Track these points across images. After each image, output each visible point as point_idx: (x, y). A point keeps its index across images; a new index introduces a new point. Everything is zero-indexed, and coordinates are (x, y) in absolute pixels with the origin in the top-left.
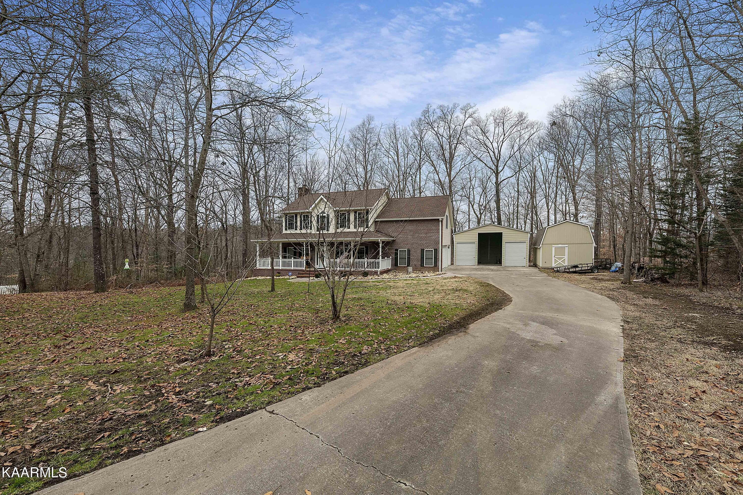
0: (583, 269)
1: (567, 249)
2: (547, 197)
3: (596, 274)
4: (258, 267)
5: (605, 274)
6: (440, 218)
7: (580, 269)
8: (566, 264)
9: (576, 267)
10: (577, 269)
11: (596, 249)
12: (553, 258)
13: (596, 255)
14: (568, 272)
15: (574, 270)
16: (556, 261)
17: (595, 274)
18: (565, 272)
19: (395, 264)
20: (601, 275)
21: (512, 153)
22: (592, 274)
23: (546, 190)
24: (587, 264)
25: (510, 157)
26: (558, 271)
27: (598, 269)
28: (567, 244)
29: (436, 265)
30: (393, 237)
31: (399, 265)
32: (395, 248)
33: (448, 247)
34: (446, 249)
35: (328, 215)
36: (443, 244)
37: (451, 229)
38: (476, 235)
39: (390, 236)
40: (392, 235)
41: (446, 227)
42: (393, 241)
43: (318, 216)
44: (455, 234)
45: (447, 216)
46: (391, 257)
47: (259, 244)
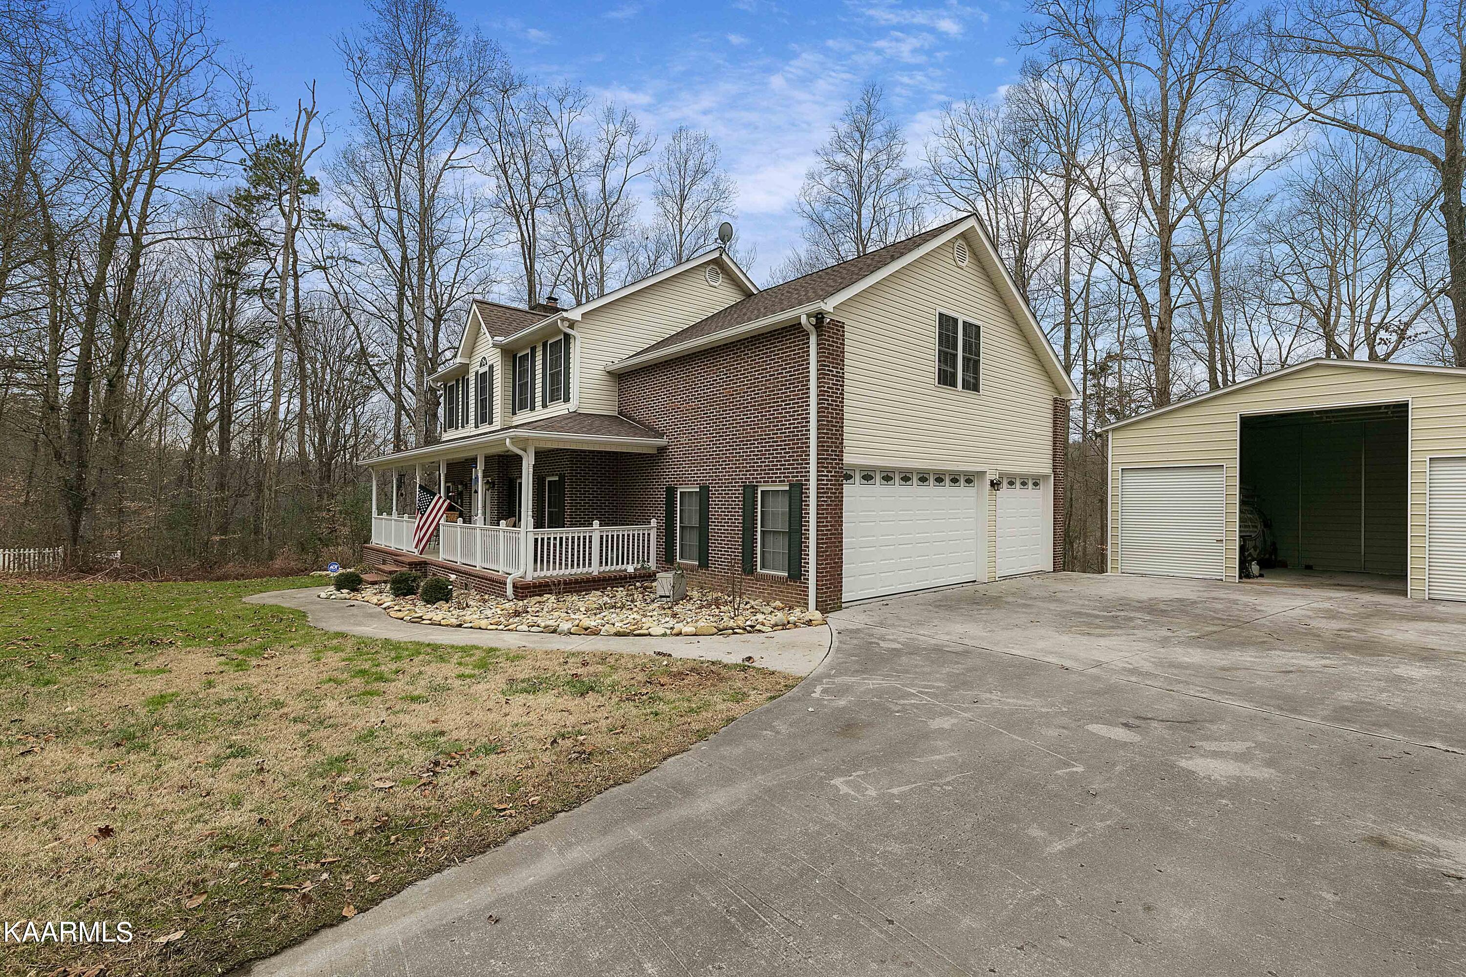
4: (374, 540)
6: (802, 312)
29: (796, 573)
30: (661, 435)
31: (682, 557)
32: (667, 481)
33: (995, 485)
34: (962, 491)
35: (491, 367)
36: (849, 459)
37: (1055, 400)
38: (1231, 427)
39: (652, 429)
40: (660, 425)
41: (946, 378)
42: (662, 450)
43: (477, 373)
44: (1114, 430)
45: (947, 323)
46: (654, 523)
47: (377, 472)
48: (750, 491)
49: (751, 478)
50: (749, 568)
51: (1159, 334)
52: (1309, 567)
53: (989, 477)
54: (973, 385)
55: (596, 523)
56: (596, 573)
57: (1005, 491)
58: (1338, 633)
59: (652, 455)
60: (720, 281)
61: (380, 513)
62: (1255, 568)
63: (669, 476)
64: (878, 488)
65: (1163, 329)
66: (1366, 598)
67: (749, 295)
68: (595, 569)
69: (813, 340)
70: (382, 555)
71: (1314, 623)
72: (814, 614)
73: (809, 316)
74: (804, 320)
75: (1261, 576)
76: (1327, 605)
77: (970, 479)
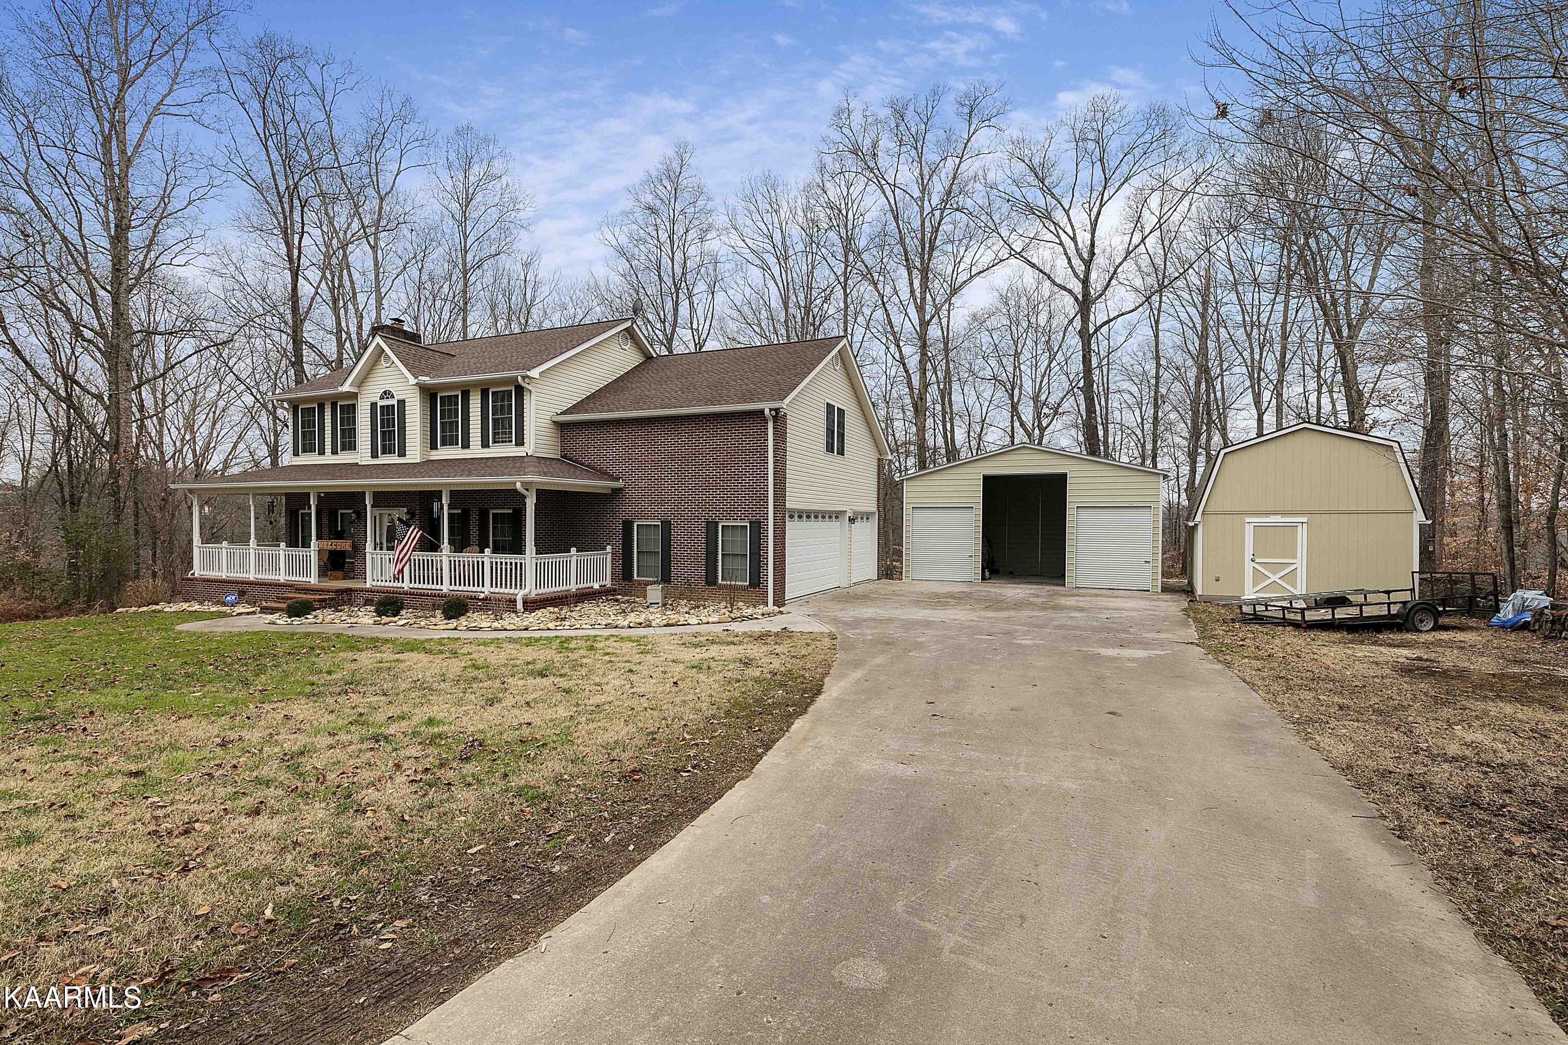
0: (1368, 611)
1: (1302, 535)
2: (1255, 373)
3: (1429, 637)
4: (197, 571)
5: (1469, 637)
6: (767, 407)
7: (1353, 612)
8: (1300, 589)
9: (1340, 601)
10: (1341, 613)
11: (1428, 536)
12: (1249, 566)
13: (1426, 555)
14: (1296, 625)
15: (1323, 614)
16: (1258, 576)
17: (1424, 637)
18: (1285, 622)
19: (624, 572)
20: (1450, 644)
21: (1137, 238)
22: (1408, 636)
23: (1252, 353)
24: (1388, 592)
25: (1128, 253)
26: (1257, 619)
27: (1437, 615)
28: (1302, 513)
29: (756, 581)
30: (617, 479)
31: (638, 576)
32: (623, 515)
33: (852, 520)
34: (835, 525)
35: (402, 403)
36: (788, 505)
37: (879, 459)
38: (977, 482)
39: (606, 473)
40: (615, 471)
41: (830, 448)
42: (617, 492)
43: (374, 405)
44: (907, 479)
45: (830, 407)
46: (609, 548)
47: (199, 497)
48: (711, 526)
49: (712, 516)
50: (711, 579)
51: (919, 402)
52: (1011, 573)
53: (848, 514)
54: (841, 452)
55: (574, 550)
56: (574, 590)
57: (858, 524)
58: (1043, 603)
59: (605, 495)
60: (628, 346)
61: (206, 540)
62: (987, 574)
63: (625, 511)
64: (805, 524)
65: (922, 399)
66: (1048, 588)
67: (649, 358)
68: (573, 587)
69: (770, 425)
70: (239, 586)
71: (1031, 599)
72: (771, 607)
73: (771, 410)
74: (767, 412)
75: (990, 579)
76: (1032, 591)
77: (836, 515)
